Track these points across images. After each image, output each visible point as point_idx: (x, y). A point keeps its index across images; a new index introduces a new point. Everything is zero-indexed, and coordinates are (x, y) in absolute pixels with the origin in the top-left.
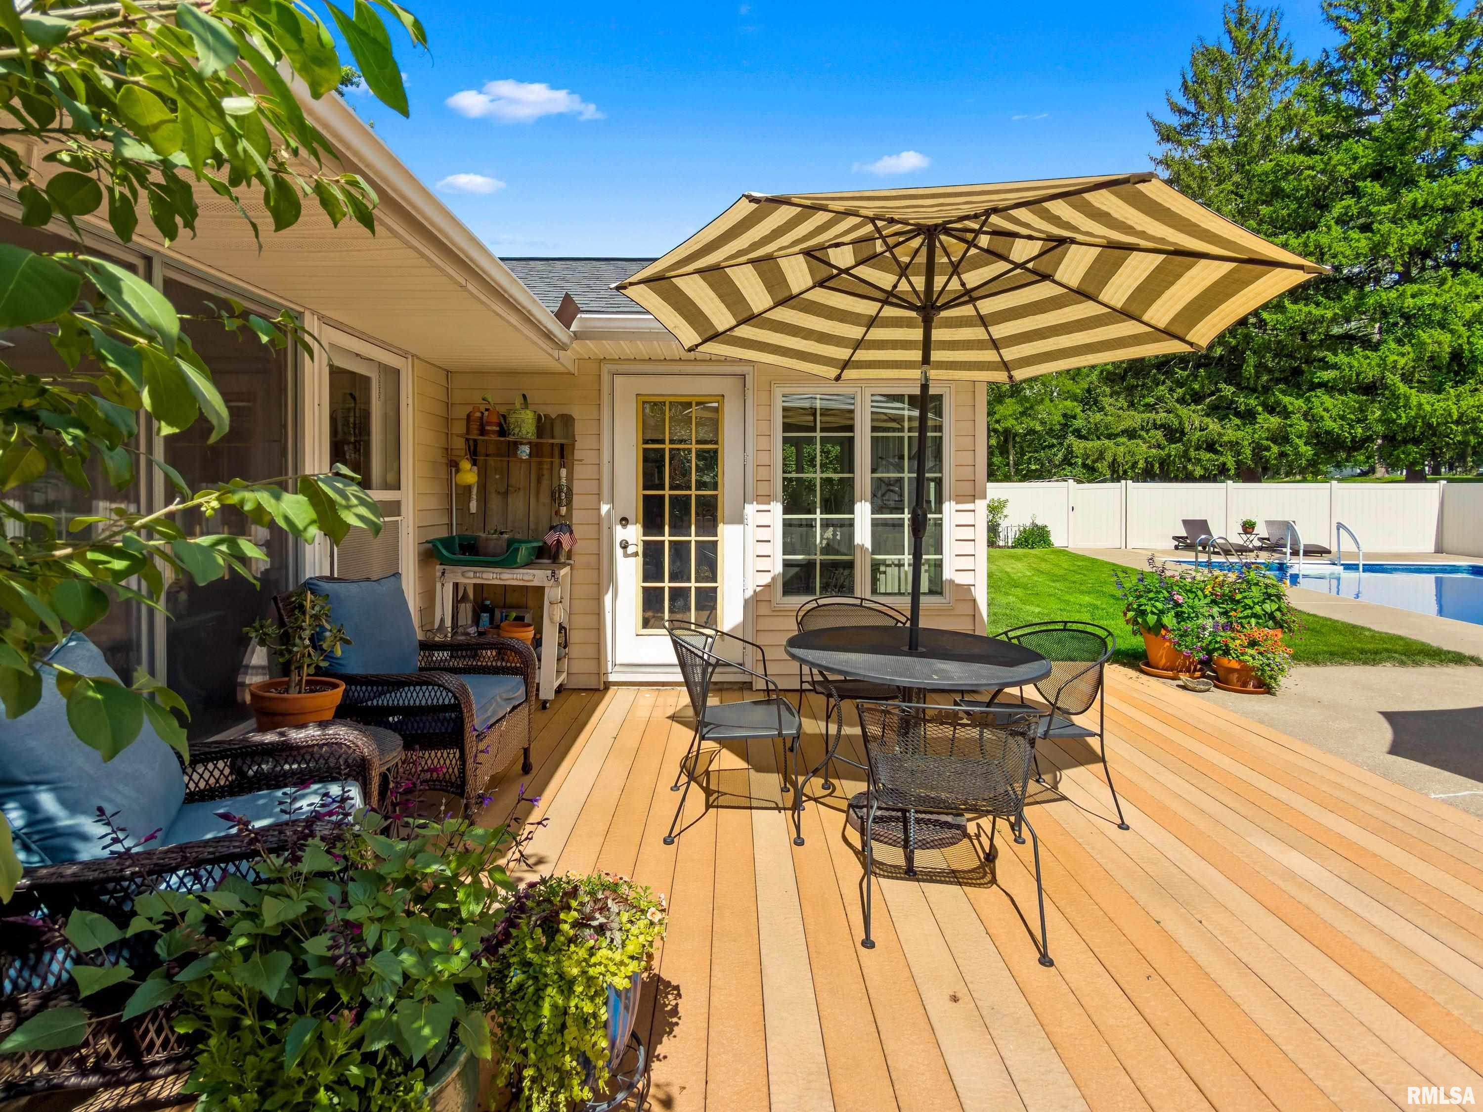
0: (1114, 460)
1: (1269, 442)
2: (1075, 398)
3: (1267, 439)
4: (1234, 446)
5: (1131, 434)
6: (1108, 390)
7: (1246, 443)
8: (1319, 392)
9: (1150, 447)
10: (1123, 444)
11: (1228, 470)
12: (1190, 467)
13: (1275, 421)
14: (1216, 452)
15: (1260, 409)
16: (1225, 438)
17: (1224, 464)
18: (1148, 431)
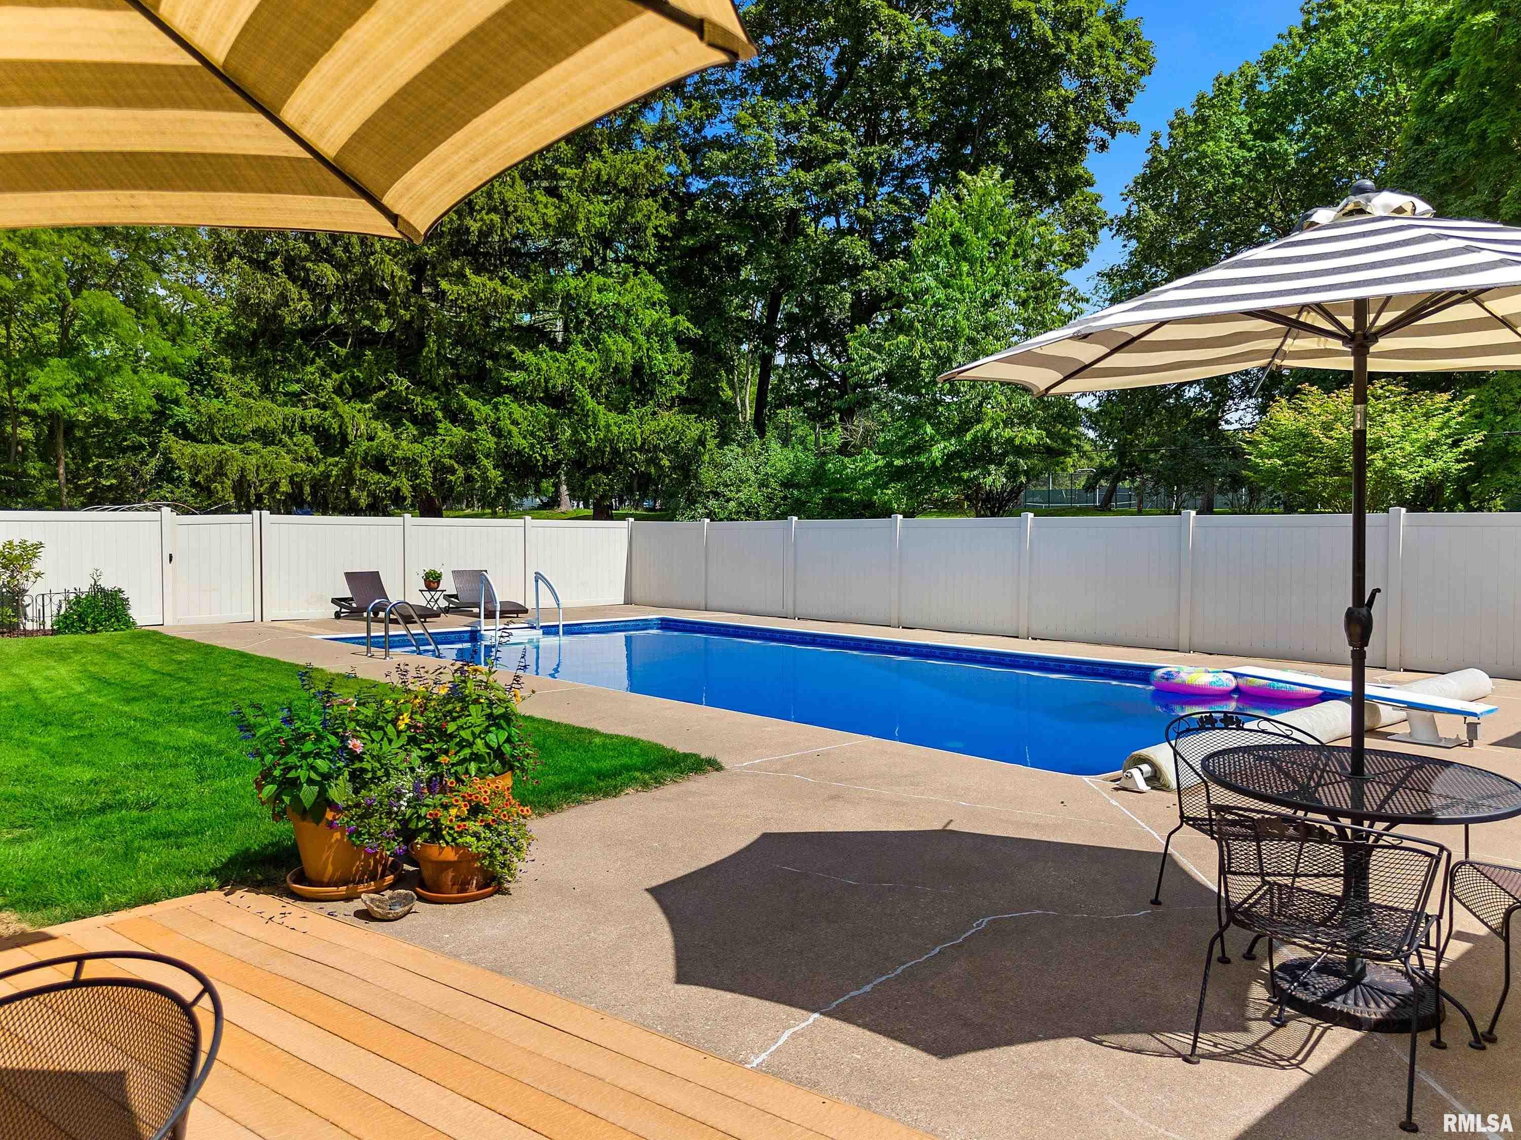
0: (242, 476)
1: (452, 462)
2: (175, 370)
3: (450, 457)
4: (410, 463)
5: (266, 437)
6: (227, 362)
7: (425, 461)
8: (507, 398)
9: (295, 460)
10: (256, 452)
11: (405, 499)
12: (353, 492)
13: (458, 433)
14: (387, 472)
15: (439, 414)
16: (399, 453)
17: (398, 490)
18: (291, 435)
